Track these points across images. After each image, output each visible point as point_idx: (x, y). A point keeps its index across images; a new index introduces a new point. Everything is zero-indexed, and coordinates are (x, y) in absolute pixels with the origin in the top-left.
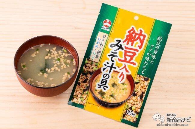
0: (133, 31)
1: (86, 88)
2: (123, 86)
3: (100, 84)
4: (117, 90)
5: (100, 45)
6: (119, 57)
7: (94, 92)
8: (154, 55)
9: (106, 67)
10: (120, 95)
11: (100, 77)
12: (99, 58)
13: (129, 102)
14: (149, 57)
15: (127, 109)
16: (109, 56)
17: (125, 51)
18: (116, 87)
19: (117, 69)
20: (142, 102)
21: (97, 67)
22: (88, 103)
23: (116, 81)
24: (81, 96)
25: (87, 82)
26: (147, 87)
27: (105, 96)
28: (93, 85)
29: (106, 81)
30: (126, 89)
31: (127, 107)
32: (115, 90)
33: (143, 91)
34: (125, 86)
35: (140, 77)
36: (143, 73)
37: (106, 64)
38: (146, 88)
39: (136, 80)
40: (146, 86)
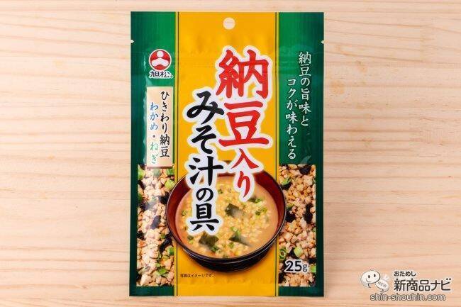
0: (231, 60)
1: (163, 241)
2: (254, 205)
3: (196, 219)
4: (243, 220)
5: (162, 120)
6: (219, 136)
7: (188, 244)
8: (303, 102)
9: (197, 171)
10: (254, 230)
11: (189, 202)
12: (170, 153)
13: (282, 240)
14: (293, 114)
15: (285, 260)
16: (195, 140)
17: (229, 114)
18: (238, 214)
19: (227, 169)
20: (315, 229)
21: (173, 180)
22: (182, 275)
23: (234, 198)
24: (159, 265)
25: (162, 224)
26: (314, 189)
27: (218, 245)
28: (180, 227)
29: (209, 206)
30: (264, 210)
31: (282, 254)
32: (239, 221)
33: (308, 200)
34: (261, 204)
35: (288, 168)
36: (292, 158)
37: (194, 163)
38: (311, 192)
39: (282, 181)
40: (311, 186)
